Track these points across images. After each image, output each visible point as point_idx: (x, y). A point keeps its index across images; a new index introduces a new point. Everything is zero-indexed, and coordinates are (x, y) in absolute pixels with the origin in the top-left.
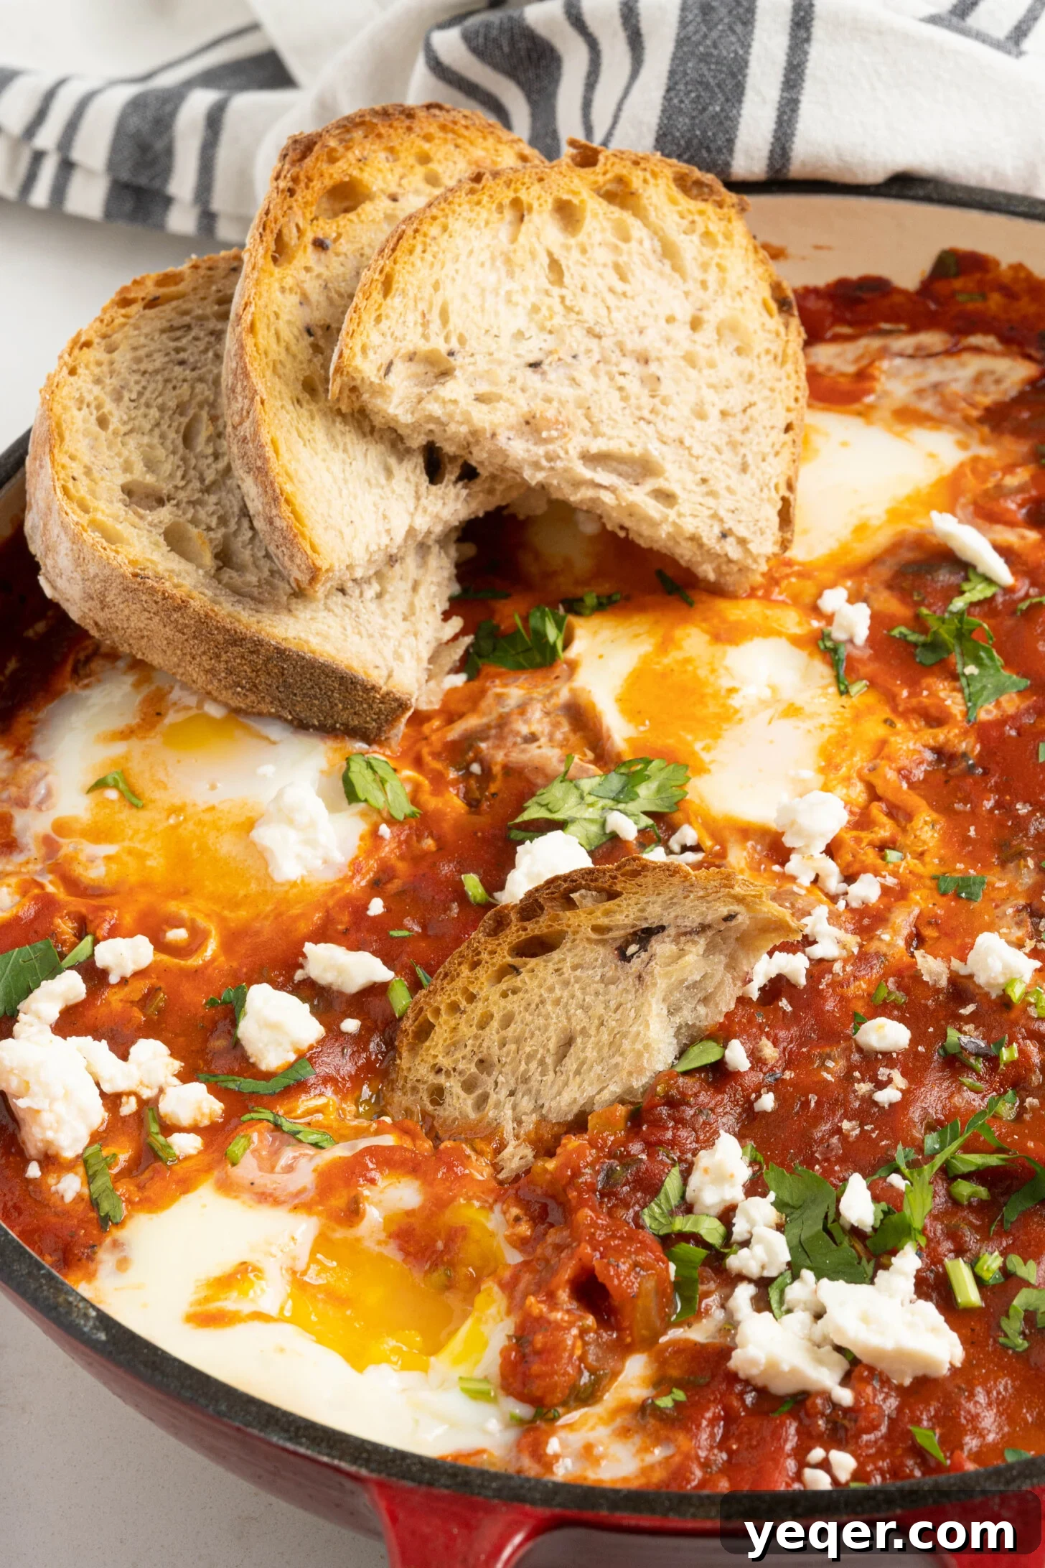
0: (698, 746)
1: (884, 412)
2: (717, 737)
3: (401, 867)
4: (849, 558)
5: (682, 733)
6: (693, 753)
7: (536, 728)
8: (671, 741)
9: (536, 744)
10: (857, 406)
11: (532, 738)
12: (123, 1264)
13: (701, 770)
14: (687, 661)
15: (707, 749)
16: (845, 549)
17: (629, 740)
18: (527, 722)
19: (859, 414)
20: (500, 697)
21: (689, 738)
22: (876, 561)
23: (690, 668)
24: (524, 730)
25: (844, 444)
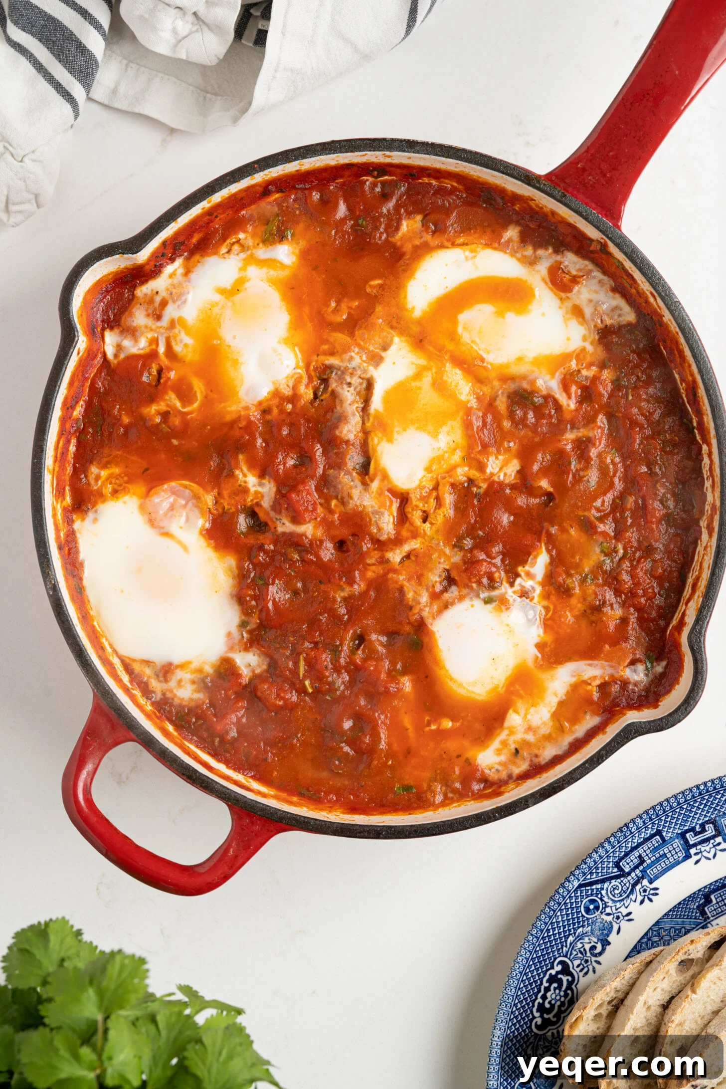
0: (396, 429)
1: (569, 304)
2: (405, 430)
3: (275, 411)
4: (506, 370)
5: (395, 420)
6: (392, 432)
7: (353, 382)
8: (389, 421)
9: (349, 389)
10: (563, 295)
11: (349, 384)
12: (95, 520)
13: (390, 440)
14: (420, 388)
15: (398, 432)
16: (507, 366)
17: (376, 411)
18: (351, 377)
19: (561, 299)
20: (351, 358)
21: (396, 424)
22: (513, 378)
23: (418, 391)
24: (349, 380)
25: (543, 314)
